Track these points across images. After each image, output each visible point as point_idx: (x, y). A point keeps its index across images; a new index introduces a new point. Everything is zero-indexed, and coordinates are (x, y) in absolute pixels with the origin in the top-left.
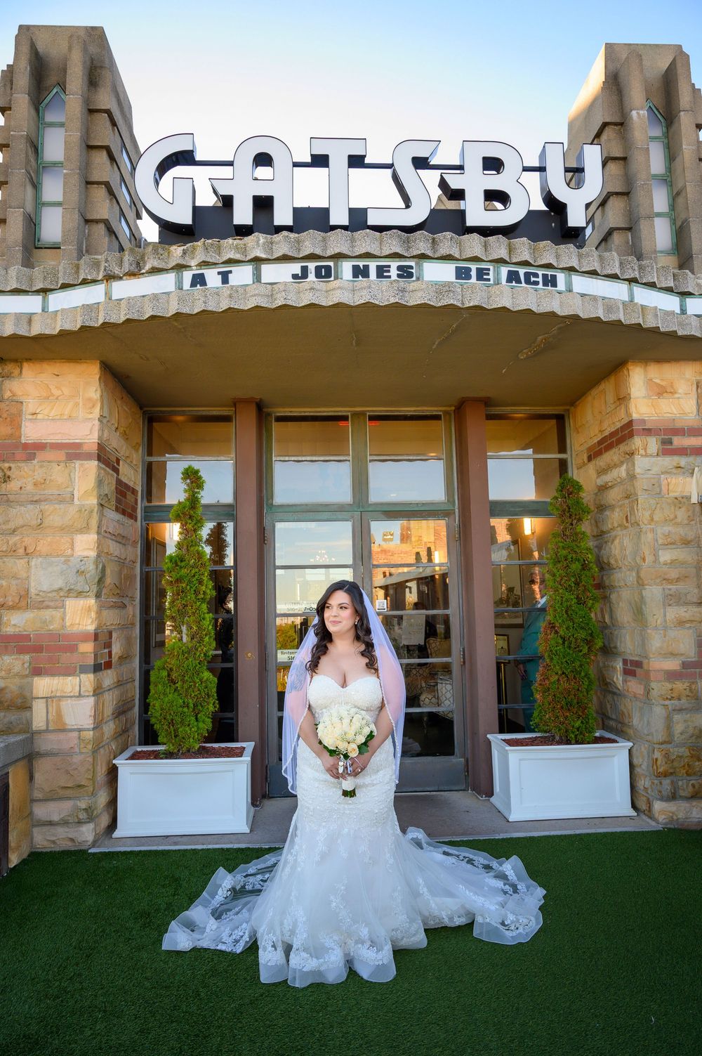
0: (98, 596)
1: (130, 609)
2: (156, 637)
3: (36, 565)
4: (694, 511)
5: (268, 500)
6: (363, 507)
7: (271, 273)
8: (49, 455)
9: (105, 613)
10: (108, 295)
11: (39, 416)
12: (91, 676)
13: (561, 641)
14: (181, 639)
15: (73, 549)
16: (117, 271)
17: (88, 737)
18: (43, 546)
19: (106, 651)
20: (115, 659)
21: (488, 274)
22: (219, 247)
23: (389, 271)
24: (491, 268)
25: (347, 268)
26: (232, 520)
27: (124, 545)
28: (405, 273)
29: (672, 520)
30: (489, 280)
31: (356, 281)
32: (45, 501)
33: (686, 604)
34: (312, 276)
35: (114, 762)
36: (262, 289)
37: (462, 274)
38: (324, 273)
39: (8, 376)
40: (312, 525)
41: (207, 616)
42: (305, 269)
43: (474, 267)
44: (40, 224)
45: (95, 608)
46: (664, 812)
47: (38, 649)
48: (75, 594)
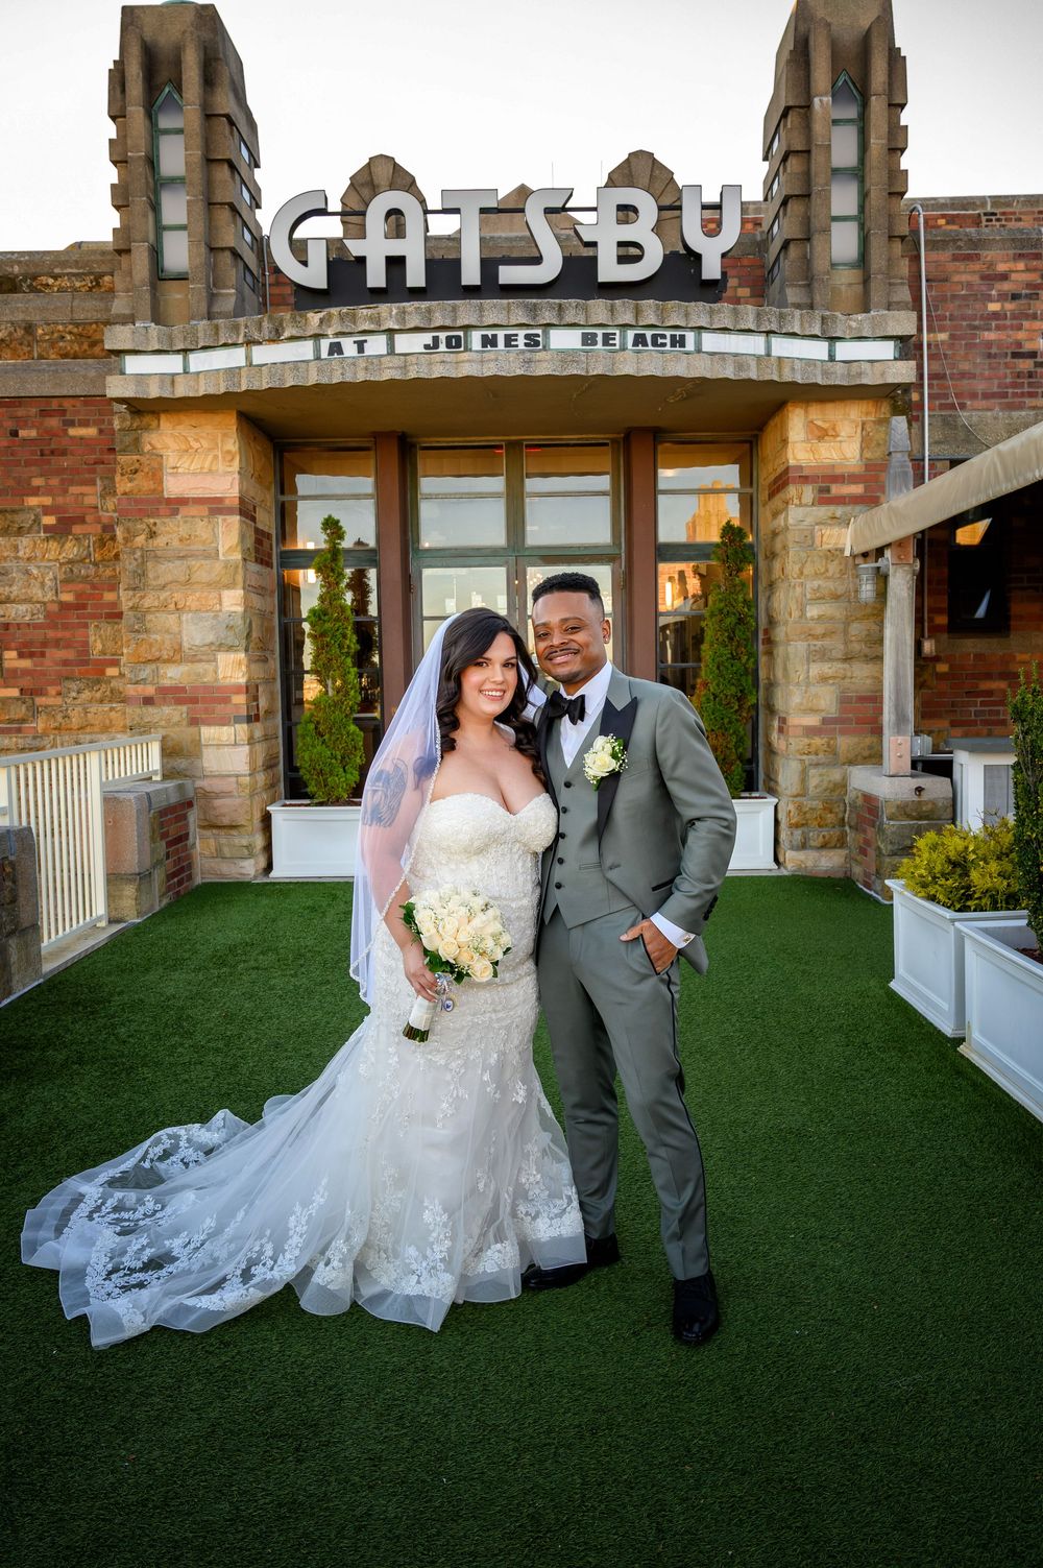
0: (246, 650)
1: (271, 662)
2: (295, 695)
3: (187, 620)
4: (846, 565)
5: (413, 543)
6: (518, 551)
7: (404, 343)
8: (193, 510)
9: (253, 666)
10: (248, 358)
11: (180, 470)
12: (245, 726)
13: (712, 698)
14: (327, 691)
15: (221, 605)
16: (256, 336)
17: (245, 782)
18: (192, 601)
19: (255, 703)
20: (262, 713)
21: (614, 339)
22: (354, 316)
23: (516, 340)
24: (618, 332)
25: (476, 337)
26: (375, 566)
27: (263, 596)
28: (532, 341)
29: (824, 573)
30: (615, 345)
31: (484, 351)
32: (191, 556)
33: (831, 660)
34: (443, 347)
35: (268, 808)
36: (397, 361)
37: (588, 340)
38: (454, 343)
39: (147, 428)
40: (463, 571)
41: (352, 670)
42: (436, 339)
43: (600, 332)
44: (162, 252)
45: (245, 662)
46: (794, 860)
47: (194, 700)
48: (226, 648)
